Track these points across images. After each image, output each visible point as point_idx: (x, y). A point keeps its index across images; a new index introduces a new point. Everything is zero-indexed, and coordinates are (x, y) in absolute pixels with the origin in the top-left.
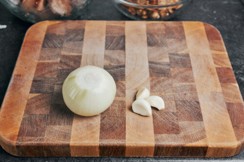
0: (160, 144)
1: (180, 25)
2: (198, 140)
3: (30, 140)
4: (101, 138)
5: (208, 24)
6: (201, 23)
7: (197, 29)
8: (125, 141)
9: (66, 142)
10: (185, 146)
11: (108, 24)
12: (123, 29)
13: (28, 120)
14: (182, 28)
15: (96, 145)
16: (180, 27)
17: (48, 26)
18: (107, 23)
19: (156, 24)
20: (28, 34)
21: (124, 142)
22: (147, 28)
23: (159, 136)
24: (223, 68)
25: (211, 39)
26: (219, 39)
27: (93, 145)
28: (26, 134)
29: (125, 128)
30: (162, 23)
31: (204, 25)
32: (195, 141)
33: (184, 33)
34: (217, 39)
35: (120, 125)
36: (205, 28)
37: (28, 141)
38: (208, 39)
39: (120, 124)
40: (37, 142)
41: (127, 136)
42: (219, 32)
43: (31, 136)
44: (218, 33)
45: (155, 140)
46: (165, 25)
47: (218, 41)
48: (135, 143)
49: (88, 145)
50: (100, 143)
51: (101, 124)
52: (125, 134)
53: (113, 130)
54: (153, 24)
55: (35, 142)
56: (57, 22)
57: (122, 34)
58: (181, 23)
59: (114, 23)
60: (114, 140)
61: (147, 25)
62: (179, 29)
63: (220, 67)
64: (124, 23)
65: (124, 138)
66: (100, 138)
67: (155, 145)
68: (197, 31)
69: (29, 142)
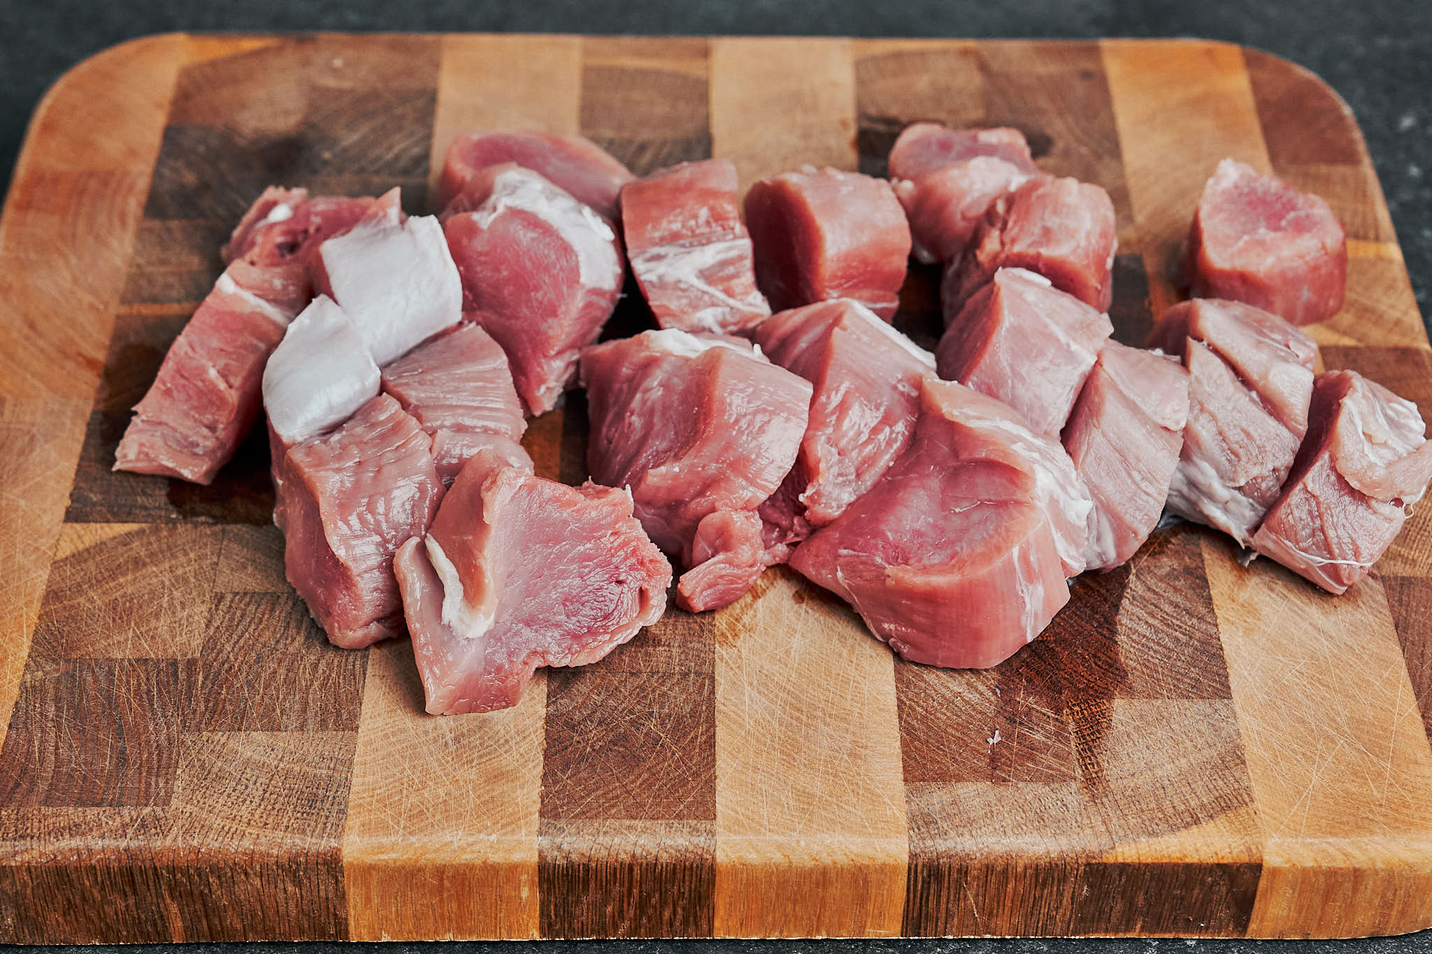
0: (941, 845)
1: (1088, 65)
2: (1197, 821)
3: (74, 830)
4: (550, 812)
5: (1272, 58)
6: (1230, 52)
7: (1197, 90)
8: (712, 833)
9: (315, 843)
10: (1110, 859)
11: (595, 61)
12: (700, 92)
13: (57, 700)
14: (1097, 80)
15: (517, 857)
16: (1086, 75)
17: (186, 73)
18: (587, 52)
19: (922, 54)
20: (47, 127)
21: (701, 840)
22: (860, 82)
23: (937, 798)
24: (1371, 349)
25: (1294, 159)
26: (1350, 158)
27: (496, 858)
28: (42, 786)
29: (711, 743)
30: (965, 53)
31: (1250, 63)
32: (1174, 829)
33: (1112, 118)
34: (1332, 161)
35: (680, 728)
36: (1256, 85)
37: (59, 832)
38: (1274, 157)
39: (680, 719)
40: (123, 844)
41: (725, 798)
42: (1347, 111)
43: (80, 802)
44: (1342, 118)
45: (912, 819)
46: (983, 67)
47: (1340, 170)
48: (780, 847)
49: (466, 857)
50: (545, 842)
51: (549, 720)
52: (710, 785)
53: (632, 761)
54: (898, 55)
55: (110, 843)
56: (250, 44)
57: (689, 128)
58: (1095, 52)
59: (640, 53)
60: (639, 824)
61: (859, 65)
62: (1080, 89)
63: (1348, 342)
64: (705, 54)
65: (705, 810)
66: (542, 814)
67: (913, 856)
68: (1197, 104)
69: (67, 843)
